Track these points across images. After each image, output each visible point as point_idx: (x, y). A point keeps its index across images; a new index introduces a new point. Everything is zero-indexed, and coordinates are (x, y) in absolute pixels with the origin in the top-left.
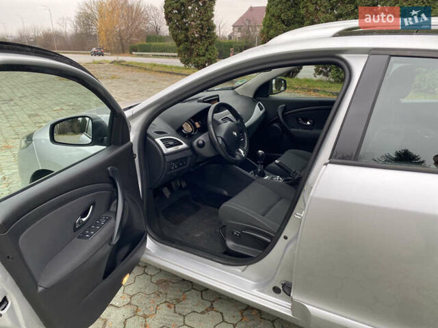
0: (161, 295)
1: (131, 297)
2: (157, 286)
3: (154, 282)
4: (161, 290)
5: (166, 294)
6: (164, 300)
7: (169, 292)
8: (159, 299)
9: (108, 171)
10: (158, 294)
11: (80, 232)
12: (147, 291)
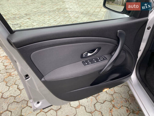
0: (127, 102)
1: (115, 92)
2: (129, 97)
3: (129, 93)
4: (129, 100)
5: (131, 104)
6: (127, 106)
7: (132, 104)
8: (125, 103)
9: (117, 32)
10: (127, 101)
11: (84, 60)
12: (123, 95)
